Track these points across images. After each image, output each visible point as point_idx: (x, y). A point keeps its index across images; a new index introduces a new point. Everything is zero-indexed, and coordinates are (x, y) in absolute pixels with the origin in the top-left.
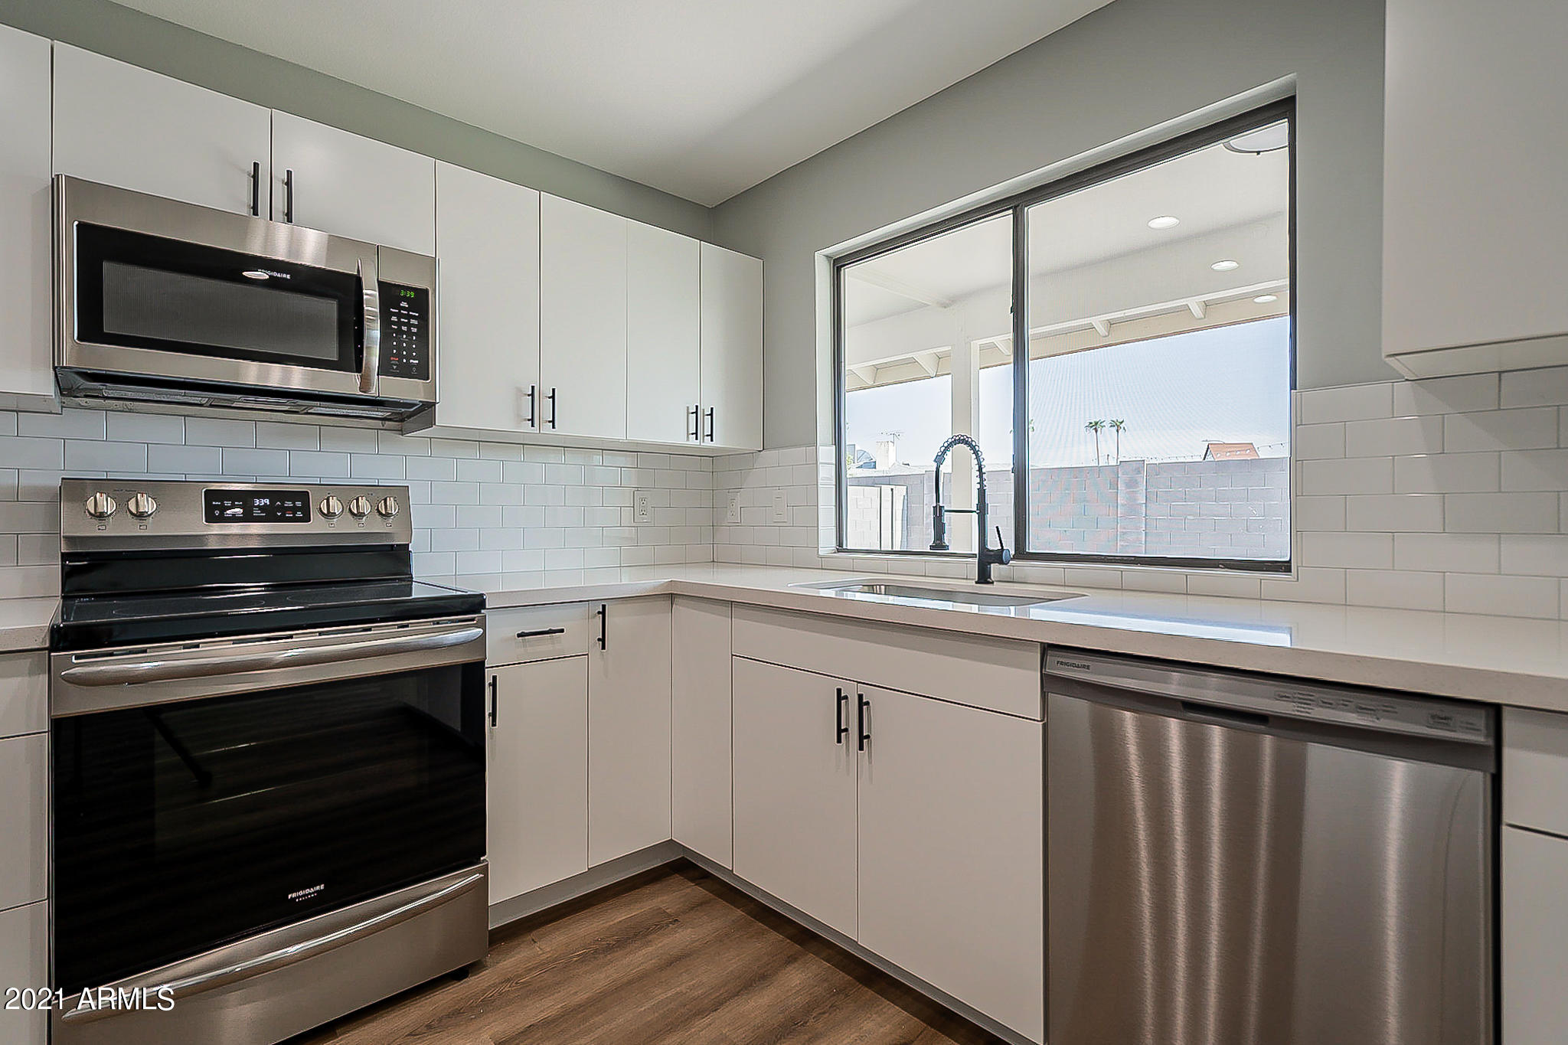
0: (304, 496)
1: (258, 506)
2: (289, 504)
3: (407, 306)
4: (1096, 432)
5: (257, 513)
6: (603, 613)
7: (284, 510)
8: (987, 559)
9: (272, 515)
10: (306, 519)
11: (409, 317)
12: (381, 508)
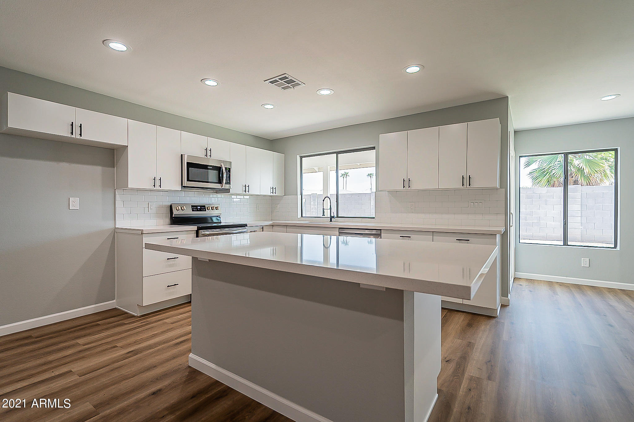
0: (205, 206)
1: (199, 208)
2: (203, 208)
4: (371, 177)
6: (263, 228)
8: (332, 217)
9: (200, 210)
10: (205, 211)
11: (228, 173)
12: (217, 208)
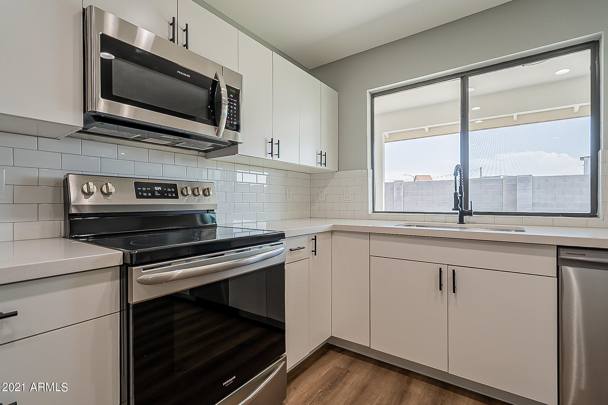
0: (175, 186)
1: (157, 191)
2: (169, 190)
3: (232, 97)
5: (157, 194)
6: (315, 239)
7: (168, 192)
9: (163, 195)
10: (177, 197)
11: (233, 102)
12: (206, 193)
